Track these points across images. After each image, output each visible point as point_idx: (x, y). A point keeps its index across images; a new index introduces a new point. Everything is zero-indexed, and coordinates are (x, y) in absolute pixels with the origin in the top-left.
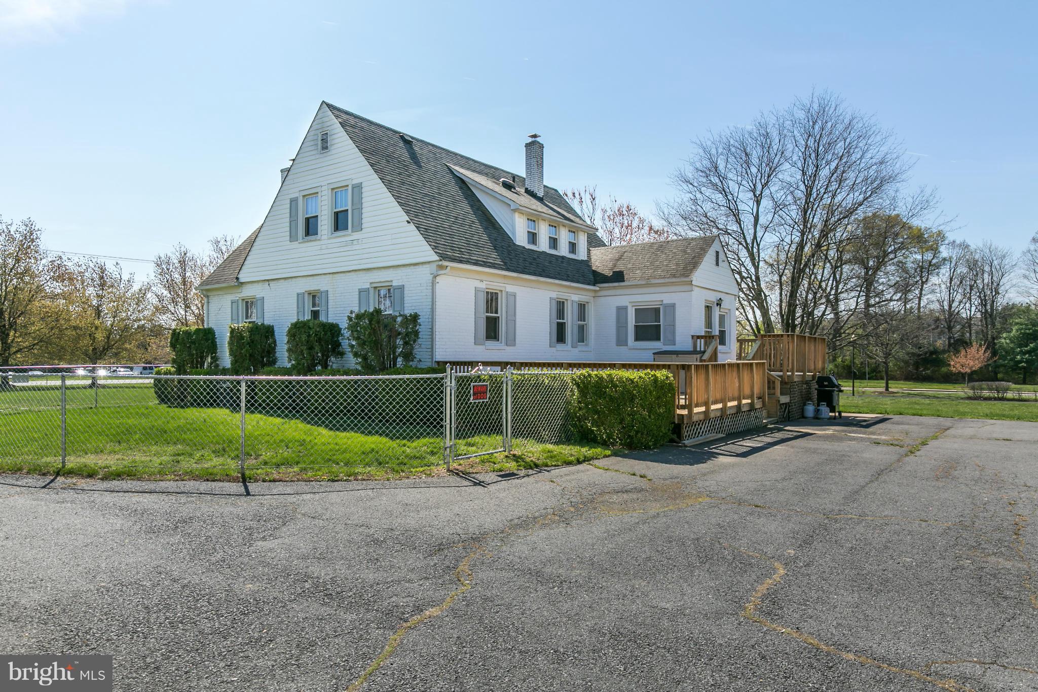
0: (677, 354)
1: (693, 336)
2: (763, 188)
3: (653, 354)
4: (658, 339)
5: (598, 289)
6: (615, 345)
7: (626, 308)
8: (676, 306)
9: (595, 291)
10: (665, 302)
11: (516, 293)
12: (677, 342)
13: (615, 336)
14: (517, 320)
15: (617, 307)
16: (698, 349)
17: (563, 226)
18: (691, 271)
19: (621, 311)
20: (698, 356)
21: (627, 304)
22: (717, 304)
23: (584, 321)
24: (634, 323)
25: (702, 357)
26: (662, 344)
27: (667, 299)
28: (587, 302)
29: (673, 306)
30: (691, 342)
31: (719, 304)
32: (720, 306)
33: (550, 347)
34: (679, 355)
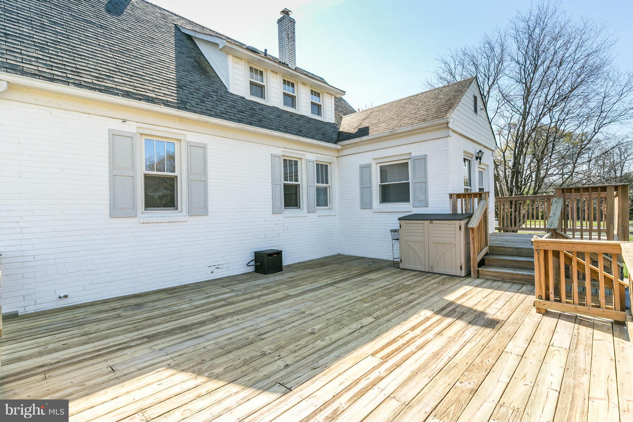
0: (431, 220)
1: (451, 196)
2: (490, 89)
3: (400, 219)
4: (407, 200)
5: (340, 147)
6: (359, 208)
7: (369, 166)
8: (428, 158)
9: (338, 150)
10: (413, 155)
11: (206, 145)
12: (429, 203)
13: (359, 197)
14: (209, 181)
15: (360, 166)
16: (459, 212)
17: (304, 84)
18: (446, 112)
19: (365, 169)
20: (463, 223)
21: (371, 161)
22: (477, 158)
23: (327, 183)
24: (379, 183)
25: (467, 224)
26: (411, 206)
27: (416, 150)
28: (330, 163)
29: (424, 158)
30: (448, 202)
31: (479, 158)
32: (480, 159)
33: (273, 213)
34: (434, 222)
